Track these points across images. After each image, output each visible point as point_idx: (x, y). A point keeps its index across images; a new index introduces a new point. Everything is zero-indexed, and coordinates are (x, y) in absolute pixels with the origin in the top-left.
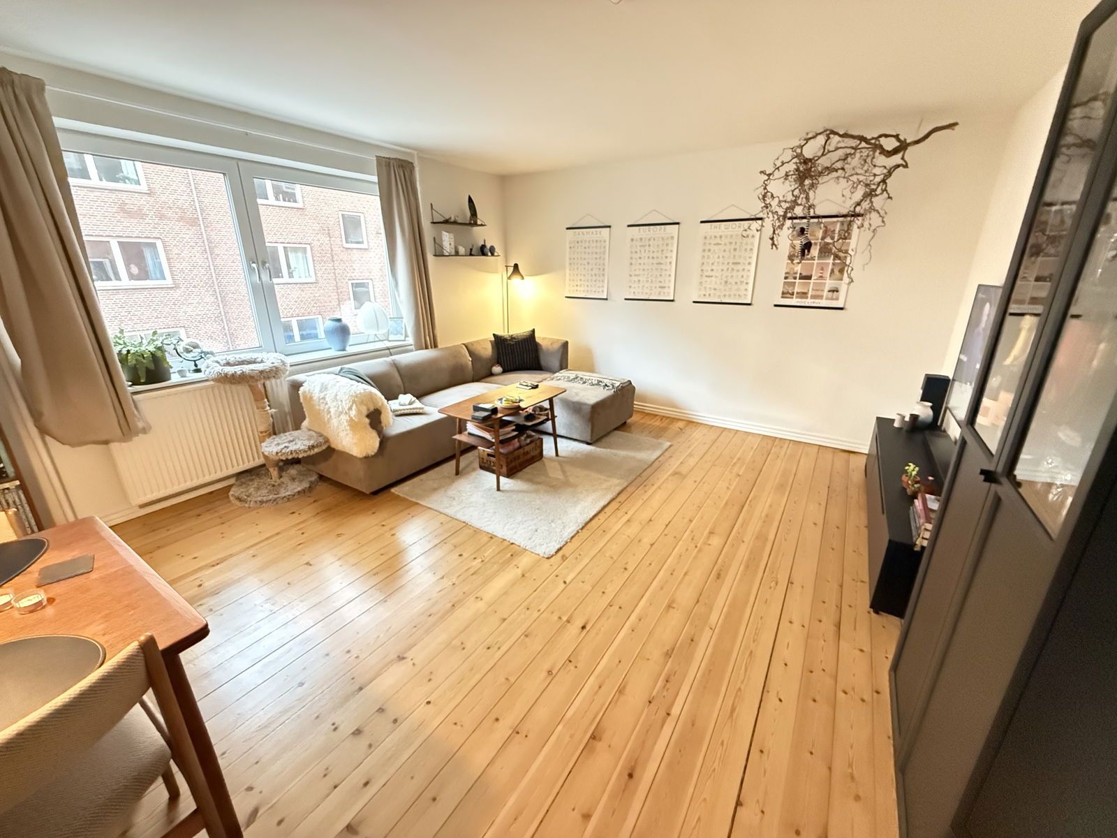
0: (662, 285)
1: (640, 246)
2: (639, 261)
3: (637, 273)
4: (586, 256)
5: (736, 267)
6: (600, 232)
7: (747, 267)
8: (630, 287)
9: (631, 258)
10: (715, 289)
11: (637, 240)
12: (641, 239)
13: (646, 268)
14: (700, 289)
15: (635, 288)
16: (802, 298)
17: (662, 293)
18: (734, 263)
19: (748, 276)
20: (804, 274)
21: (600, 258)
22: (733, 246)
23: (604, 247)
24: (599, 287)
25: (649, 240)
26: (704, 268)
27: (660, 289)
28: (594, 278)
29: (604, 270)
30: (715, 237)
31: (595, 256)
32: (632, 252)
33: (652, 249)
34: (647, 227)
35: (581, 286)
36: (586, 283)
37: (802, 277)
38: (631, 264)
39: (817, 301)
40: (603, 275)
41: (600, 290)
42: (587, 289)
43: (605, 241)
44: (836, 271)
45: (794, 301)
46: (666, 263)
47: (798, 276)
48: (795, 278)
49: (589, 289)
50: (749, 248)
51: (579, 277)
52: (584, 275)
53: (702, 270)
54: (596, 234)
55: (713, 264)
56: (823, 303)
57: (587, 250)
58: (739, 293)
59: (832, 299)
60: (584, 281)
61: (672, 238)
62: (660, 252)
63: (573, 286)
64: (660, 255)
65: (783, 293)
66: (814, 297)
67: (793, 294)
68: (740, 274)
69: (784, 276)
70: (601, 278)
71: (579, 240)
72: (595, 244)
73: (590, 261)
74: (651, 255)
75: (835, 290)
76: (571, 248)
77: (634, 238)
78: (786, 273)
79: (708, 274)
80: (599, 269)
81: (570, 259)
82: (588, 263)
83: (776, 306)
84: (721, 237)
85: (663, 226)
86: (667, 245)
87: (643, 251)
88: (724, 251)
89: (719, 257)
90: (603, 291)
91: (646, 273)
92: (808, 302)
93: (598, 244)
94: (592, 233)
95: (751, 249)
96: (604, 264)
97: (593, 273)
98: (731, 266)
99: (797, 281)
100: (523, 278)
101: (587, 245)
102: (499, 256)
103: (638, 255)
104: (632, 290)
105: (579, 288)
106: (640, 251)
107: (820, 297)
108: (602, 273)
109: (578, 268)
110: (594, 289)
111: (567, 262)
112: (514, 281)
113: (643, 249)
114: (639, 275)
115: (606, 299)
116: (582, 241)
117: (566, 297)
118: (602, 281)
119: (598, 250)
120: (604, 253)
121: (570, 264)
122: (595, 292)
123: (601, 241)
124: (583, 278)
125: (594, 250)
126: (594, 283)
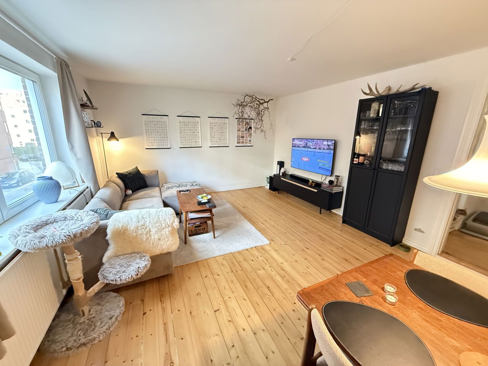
0: (196, 141)
1: (184, 125)
2: (184, 131)
3: (184, 136)
4: (156, 129)
5: (223, 134)
6: (163, 118)
7: (226, 134)
8: (182, 142)
9: (181, 130)
10: (216, 142)
11: (182, 122)
12: (184, 122)
13: (188, 134)
14: (211, 142)
15: (184, 142)
16: (242, 143)
17: (196, 144)
18: (221, 133)
19: (227, 137)
20: (242, 136)
21: (164, 130)
22: (220, 127)
23: (166, 125)
24: (165, 143)
25: (188, 123)
26: (211, 134)
27: (195, 143)
28: (162, 139)
29: (167, 135)
30: (214, 123)
31: (161, 129)
32: (180, 128)
33: (189, 126)
34: (187, 117)
35: (154, 143)
36: (158, 142)
37: (242, 137)
38: (181, 132)
39: (247, 144)
40: (167, 137)
41: (166, 144)
42: (158, 144)
43: (166, 122)
44: (250, 135)
45: (241, 145)
46: (197, 132)
47: (241, 137)
48: (240, 137)
49: (160, 144)
50: (225, 127)
51: (153, 139)
52: (156, 138)
53: (211, 135)
54: (161, 118)
55: (214, 133)
56: (248, 145)
57: (156, 126)
58: (224, 143)
59: (250, 143)
60: (156, 140)
61: (198, 122)
62: (193, 128)
63: (150, 143)
64: (193, 129)
65: (237, 142)
66: (245, 143)
67: (240, 142)
68: (224, 136)
69: (237, 137)
70: (166, 139)
71: (151, 121)
72: (160, 123)
73: (159, 131)
74: (190, 129)
75: (250, 141)
76: (145, 124)
77: (181, 121)
78: (238, 136)
79: (213, 136)
80: (164, 134)
81: (146, 130)
82: (158, 132)
83: (236, 146)
84: (216, 123)
85: (193, 118)
86: (196, 125)
87: (185, 127)
88: (218, 128)
89: (216, 130)
90: (168, 145)
91: (188, 136)
92: (244, 145)
93: (163, 123)
94: (158, 118)
95: (226, 128)
96: (167, 133)
97: (161, 137)
98: (221, 134)
100: (118, 140)
101: (156, 123)
102: (103, 127)
103: (183, 129)
104: (183, 144)
105: (153, 144)
106: (184, 127)
107: (247, 143)
108: (166, 136)
109: (151, 134)
110: (163, 144)
111: (144, 131)
112: (113, 142)
113: (185, 126)
114: (185, 137)
115: (170, 148)
116: (152, 122)
117: (146, 149)
118: (167, 140)
119: (163, 126)
120: (166, 127)
121: (146, 132)
122: (163, 145)
123: (163, 122)
124: (155, 139)
125: (160, 126)
126: (162, 141)
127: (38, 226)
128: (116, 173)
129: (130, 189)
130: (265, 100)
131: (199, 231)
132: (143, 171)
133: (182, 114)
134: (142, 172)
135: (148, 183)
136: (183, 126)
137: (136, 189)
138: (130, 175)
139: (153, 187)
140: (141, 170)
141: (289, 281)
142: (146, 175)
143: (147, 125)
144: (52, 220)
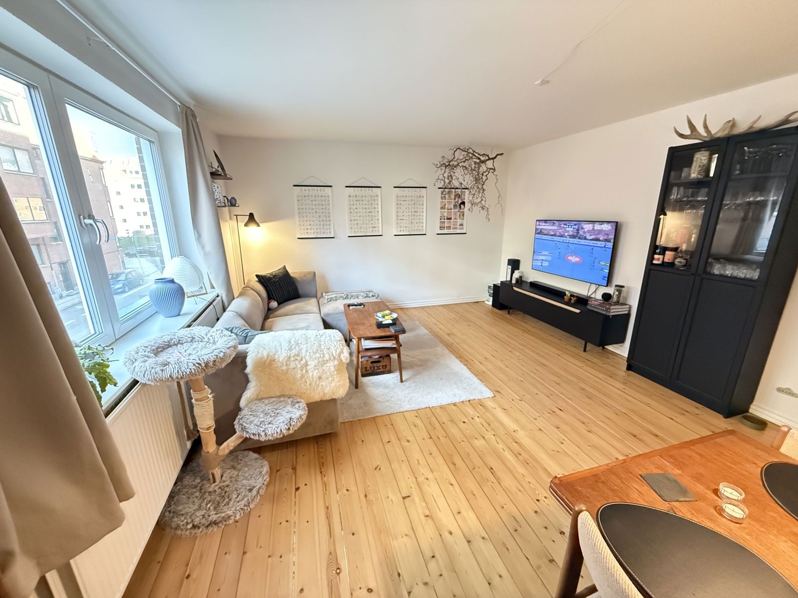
0: (373, 226)
1: (356, 200)
2: (356, 211)
3: (356, 218)
4: (314, 207)
5: (416, 214)
6: (324, 190)
7: (421, 214)
8: (351, 228)
9: (350, 209)
10: (406, 227)
11: (353, 197)
12: (356, 196)
13: (361, 214)
14: (398, 227)
15: (355, 228)
16: (448, 229)
17: (374, 231)
18: (415, 212)
19: (423, 219)
20: (448, 217)
21: (325, 208)
22: (413, 202)
23: (328, 201)
24: (327, 229)
25: (362, 196)
26: (399, 214)
27: (372, 229)
28: (322, 223)
29: (329, 217)
30: (403, 196)
31: (321, 207)
32: (350, 205)
33: (364, 203)
34: (360, 188)
35: (310, 229)
36: (316, 227)
37: (448, 219)
38: (351, 212)
39: (455, 230)
40: (330, 220)
41: (328, 231)
42: (317, 231)
43: (328, 197)
44: (461, 215)
45: (446, 231)
46: (375, 211)
47: (446, 218)
49: (318, 231)
50: (421, 203)
51: (309, 223)
52: (313, 221)
53: (398, 216)
54: (321, 191)
55: (403, 212)
56: (458, 231)
57: (314, 203)
58: (419, 229)
59: (461, 229)
60: (313, 225)
61: (377, 196)
62: (370, 205)
63: (304, 229)
64: (370, 207)
65: (440, 227)
66: (453, 228)
67: (444, 227)
68: (418, 217)
69: (440, 218)
70: (328, 223)
71: (306, 195)
72: (320, 198)
73: (317, 210)
74: (364, 207)
75: (461, 225)
76: (298, 200)
77: (351, 195)
79: (401, 218)
80: (326, 216)
81: (299, 209)
82: (316, 212)
83: (437, 234)
84: (406, 196)
85: (370, 188)
86: (374, 200)
87: (358, 205)
88: (409, 204)
89: (406, 208)
90: (330, 232)
91: (361, 218)
92: (451, 231)
93: (323, 199)
94: (317, 190)
95: (423, 204)
96: (329, 213)
97: (321, 219)
98: (413, 213)
99: (446, 220)
100: (259, 226)
101: (313, 198)
102: (239, 206)
103: (355, 207)
104: (353, 230)
105: (309, 231)
106: (356, 204)
107: (456, 228)
108: (328, 219)
109: (307, 216)
110: (323, 231)
111: (296, 211)
112: (252, 227)
113: (358, 203)
114: (357, 220)
115: (333, 238)
116: (308, 196)
117: (298, 238)
118: (329, 225)
119: (324, 203)
120: (329, 205)
121: (299, 213)
122: (324, 233)
123: (325, 196)
124: (312, 223)
125: (320, 203)
126: (322, 227)
127: (158, 348)
128: (256, 275)
129: (275, 300)
130: (489, 156)
131: (377, 369)
132: (294, 273)
133: (353, 183)
134: (292, 275)
135: (301, 292)
136: (355, 202)
137: (283, 300)
138: (276, 278)
139: (307, 299)
140: (291, 271)
141: (528, 462)
142: (298, 279)
143: (300, 201)
144: (176, 340)
